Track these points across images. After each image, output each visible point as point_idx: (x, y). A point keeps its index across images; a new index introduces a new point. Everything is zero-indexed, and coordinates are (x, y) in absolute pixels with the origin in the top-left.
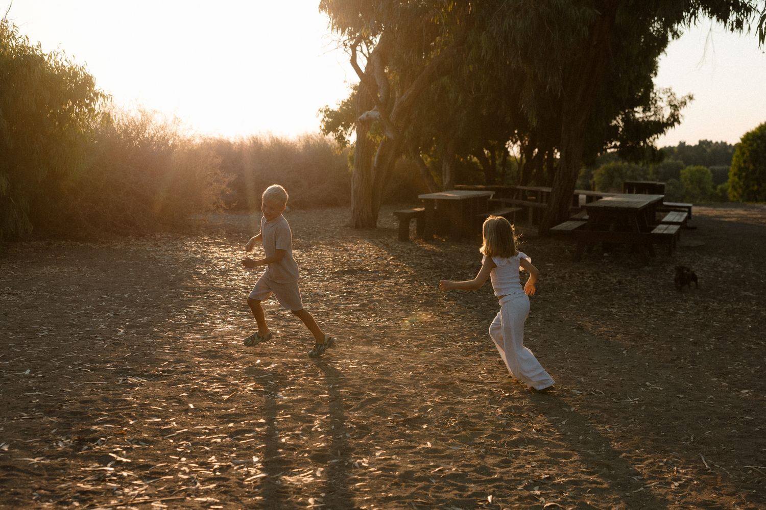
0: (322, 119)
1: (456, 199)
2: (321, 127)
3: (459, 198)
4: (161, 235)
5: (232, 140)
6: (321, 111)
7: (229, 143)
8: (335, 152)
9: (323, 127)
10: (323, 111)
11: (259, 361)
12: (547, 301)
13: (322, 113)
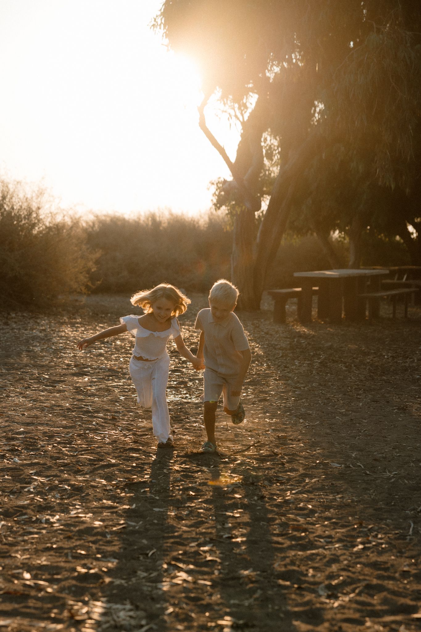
0: (214, 192)
1: (336, 277)
2: (212, 200)
3: (338, 276)
4: (16, 313)
5: (127, 217)
6: (213, 184)
7: (124, 219)
8: (226, 228)
9: (215, 201)
10: (215, 183)
11: (22, 429)
12: (390, 382)
13: (213, 186)
